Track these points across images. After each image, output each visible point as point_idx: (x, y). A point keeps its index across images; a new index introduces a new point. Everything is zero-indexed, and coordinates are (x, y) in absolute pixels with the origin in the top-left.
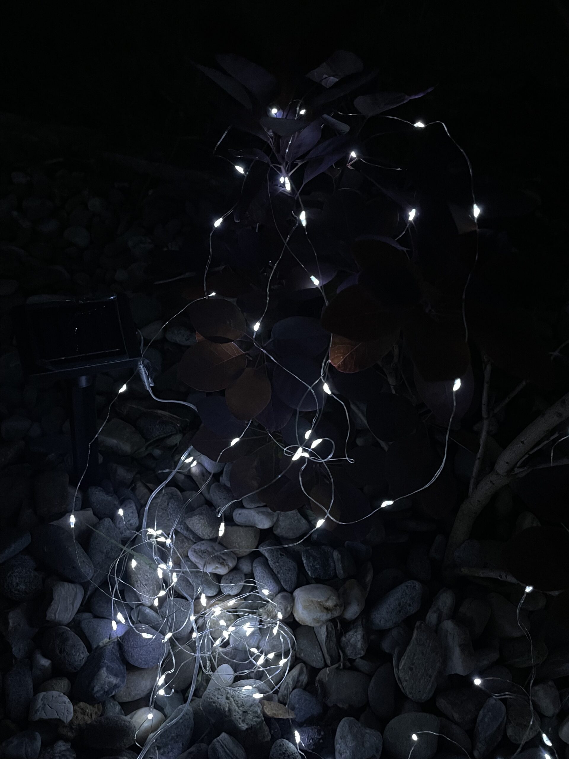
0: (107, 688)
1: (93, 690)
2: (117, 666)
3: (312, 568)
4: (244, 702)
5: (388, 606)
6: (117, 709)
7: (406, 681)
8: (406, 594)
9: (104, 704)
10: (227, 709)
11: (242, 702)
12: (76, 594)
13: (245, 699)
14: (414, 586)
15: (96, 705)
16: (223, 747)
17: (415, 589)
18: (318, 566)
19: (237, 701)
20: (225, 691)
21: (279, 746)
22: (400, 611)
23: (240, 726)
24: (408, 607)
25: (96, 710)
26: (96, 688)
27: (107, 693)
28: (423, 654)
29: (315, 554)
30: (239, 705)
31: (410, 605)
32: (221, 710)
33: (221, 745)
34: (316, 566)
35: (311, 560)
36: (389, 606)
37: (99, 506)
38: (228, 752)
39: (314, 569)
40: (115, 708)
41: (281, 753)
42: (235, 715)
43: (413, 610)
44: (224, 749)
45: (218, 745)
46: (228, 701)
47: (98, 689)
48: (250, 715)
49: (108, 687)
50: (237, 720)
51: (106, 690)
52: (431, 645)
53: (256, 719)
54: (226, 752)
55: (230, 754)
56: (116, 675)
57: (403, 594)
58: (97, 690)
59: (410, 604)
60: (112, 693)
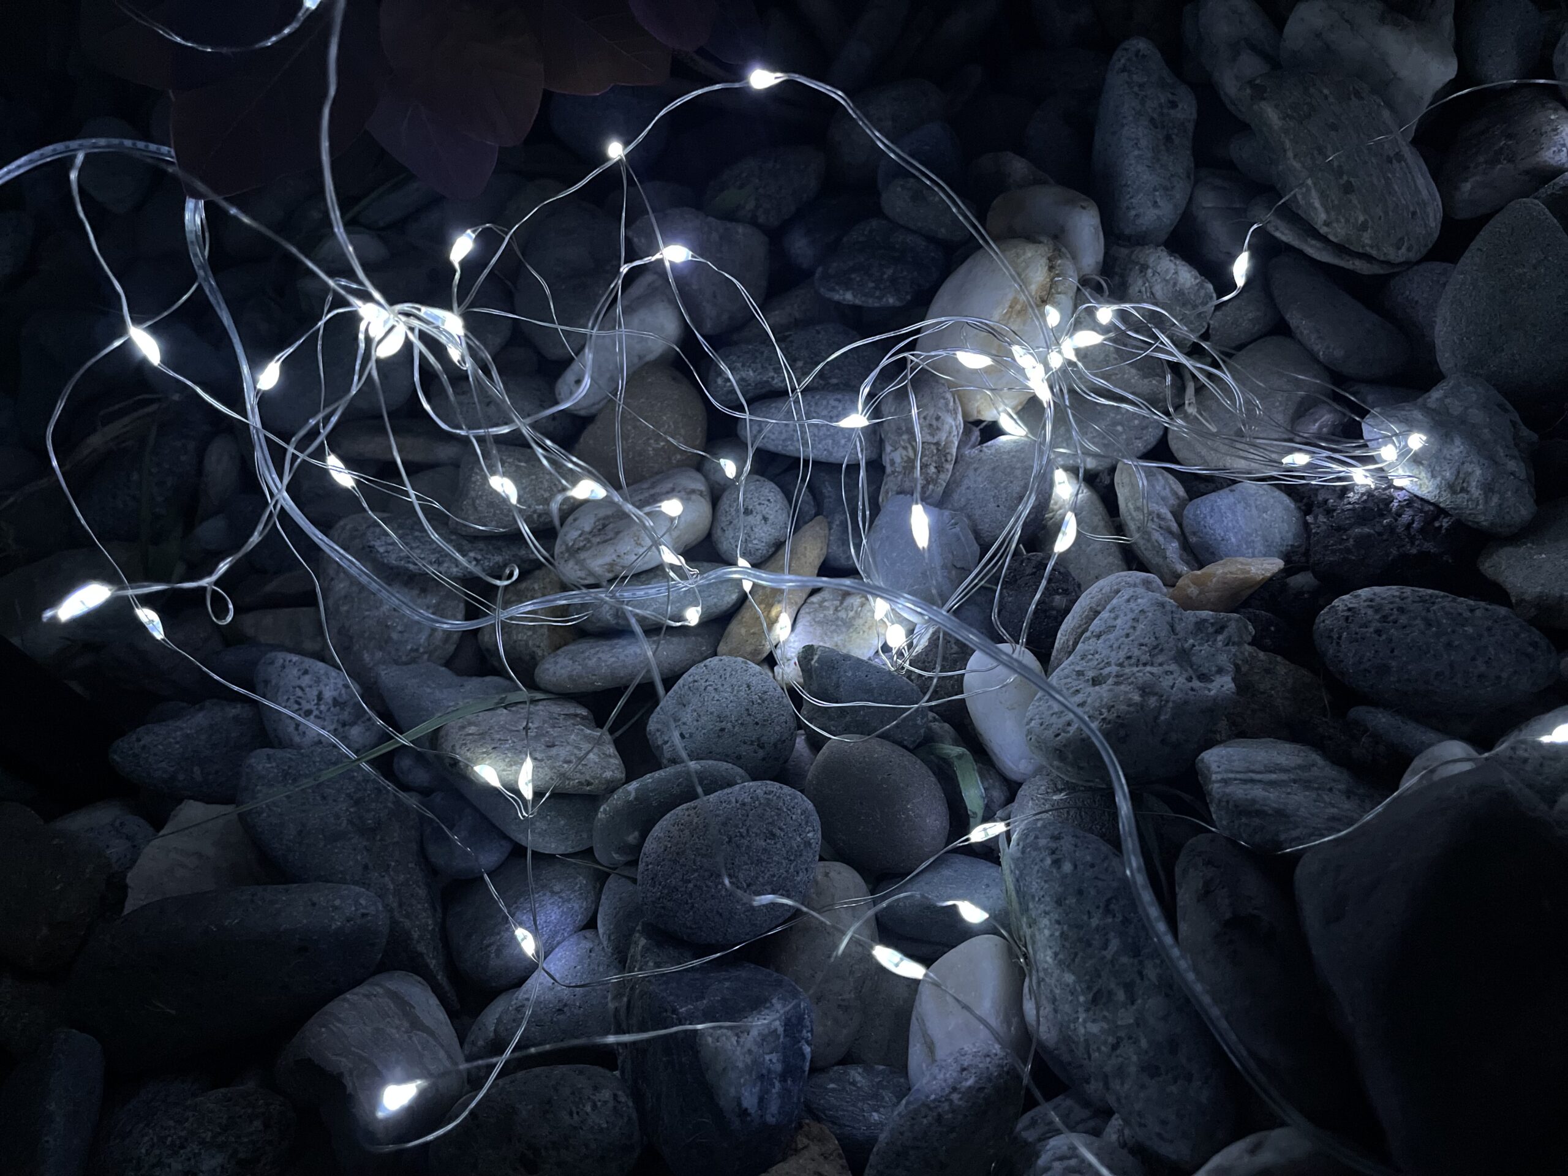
0: (773, 1060)
1: (745, 1113)
2: (727, 984)
3: (882, 286)
4: (1146, 641)
5: (1136, 153)
6: (858, 1078)
7: (1364, 227)
8: (1141, 86)
9: (813, 1112)
10: (1136, 698)
11: (1142, 645)
12: (395, 996)
13: (1138, 633)
14: (1137, 55)
15: (802, 1141)
16: (1252, 781)
17: (1144, 56)
18: (890, 272)
19: (1129, 658)
20: (1069, 680)
21: (1345, 624)
22: (1168, 138)
23: (1212, 693)
24: (1172, 112)
25: (815, 1149)
26: (749, 1101)
27: (789, 1071)
28: (1334, 127)
29: (851, 264)
30: (1145, 658)
31: (1173, 105)
32: (1128, 712)
33: (1245, 781)
34: (885, 276)
35: (858, 279)
36: (1139, 149)
37: (196, 769)
38: (1273, 776)
39: (888, 284)
40: (854, 1083)
41: (1375, 625)
42: (1172, 687)
43: (1186, 110)
44: (1260, 781)
45: (1238, 791)
46: (1110, 681)
47: (756, 1090)
48: (1197, 648)
49: (774, 1057)
50: (1192, 689)
51: (778, 1067)
52: (1326, 91)
53: (1220, 638)
54: (1272, 783)
55: (1284, 777)
56: (757, 1004)
57: (1137, 94)
58: (755, 1101)
59: (1170, 102)
60: (803, 1055)
